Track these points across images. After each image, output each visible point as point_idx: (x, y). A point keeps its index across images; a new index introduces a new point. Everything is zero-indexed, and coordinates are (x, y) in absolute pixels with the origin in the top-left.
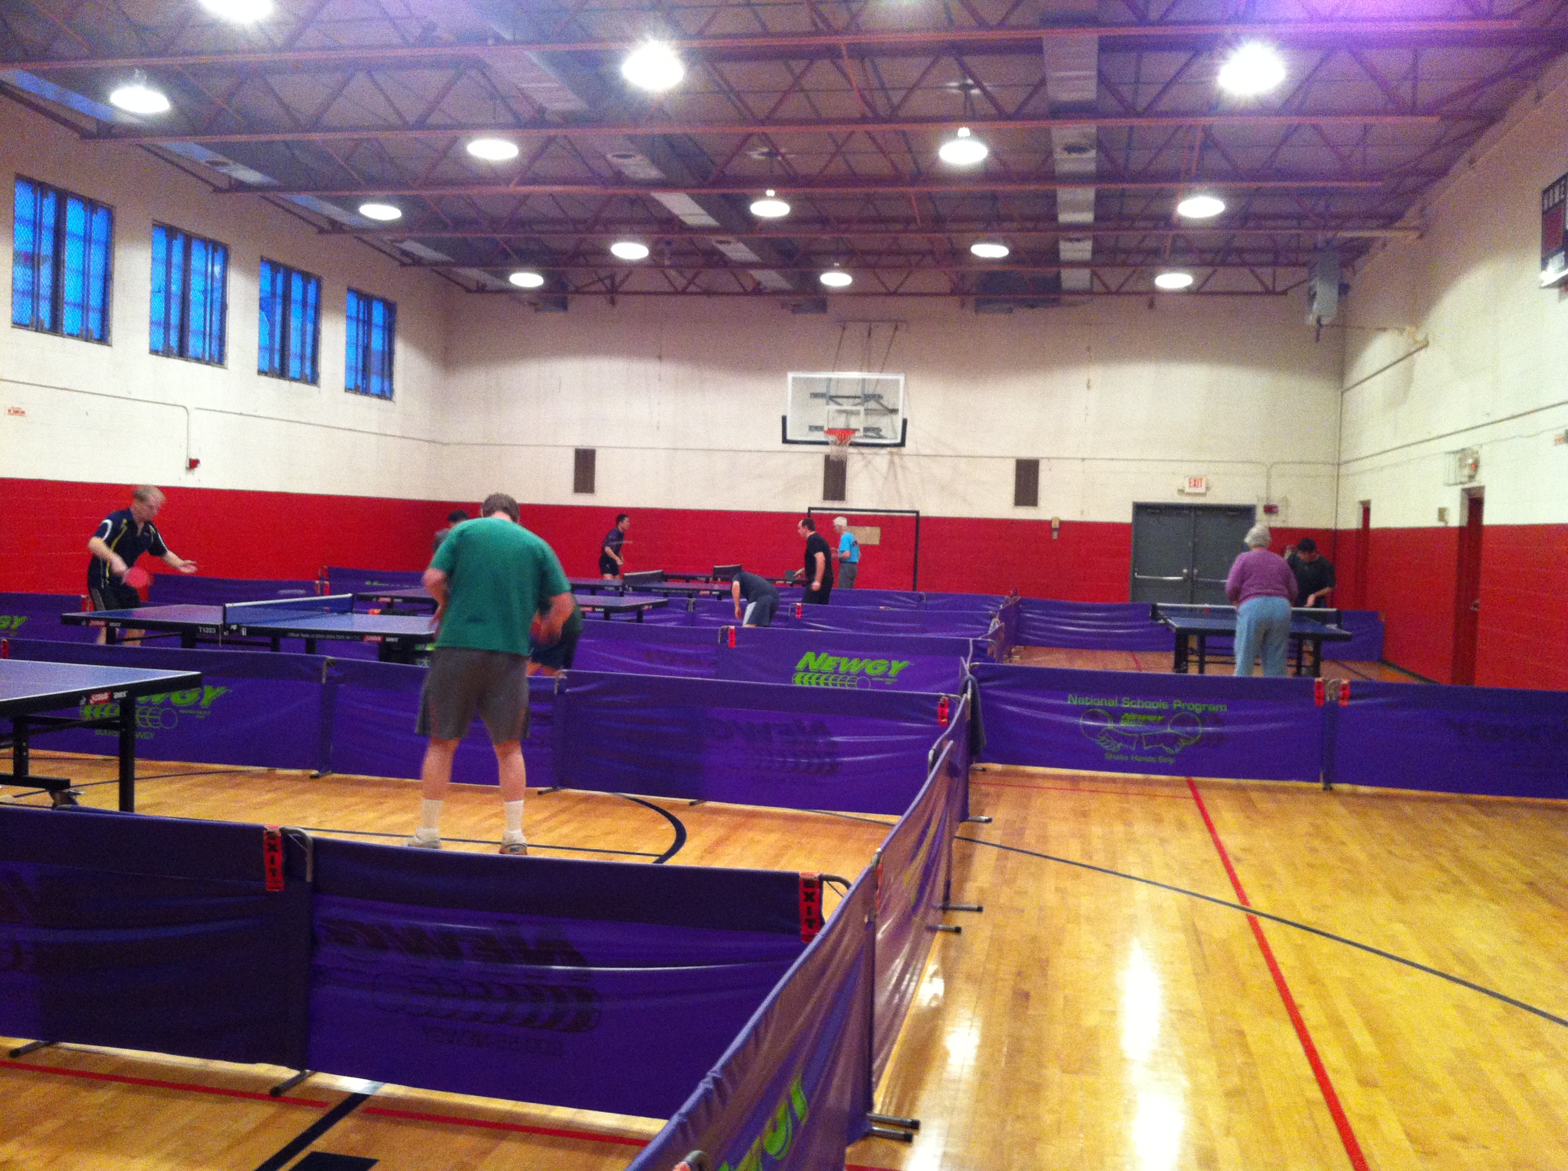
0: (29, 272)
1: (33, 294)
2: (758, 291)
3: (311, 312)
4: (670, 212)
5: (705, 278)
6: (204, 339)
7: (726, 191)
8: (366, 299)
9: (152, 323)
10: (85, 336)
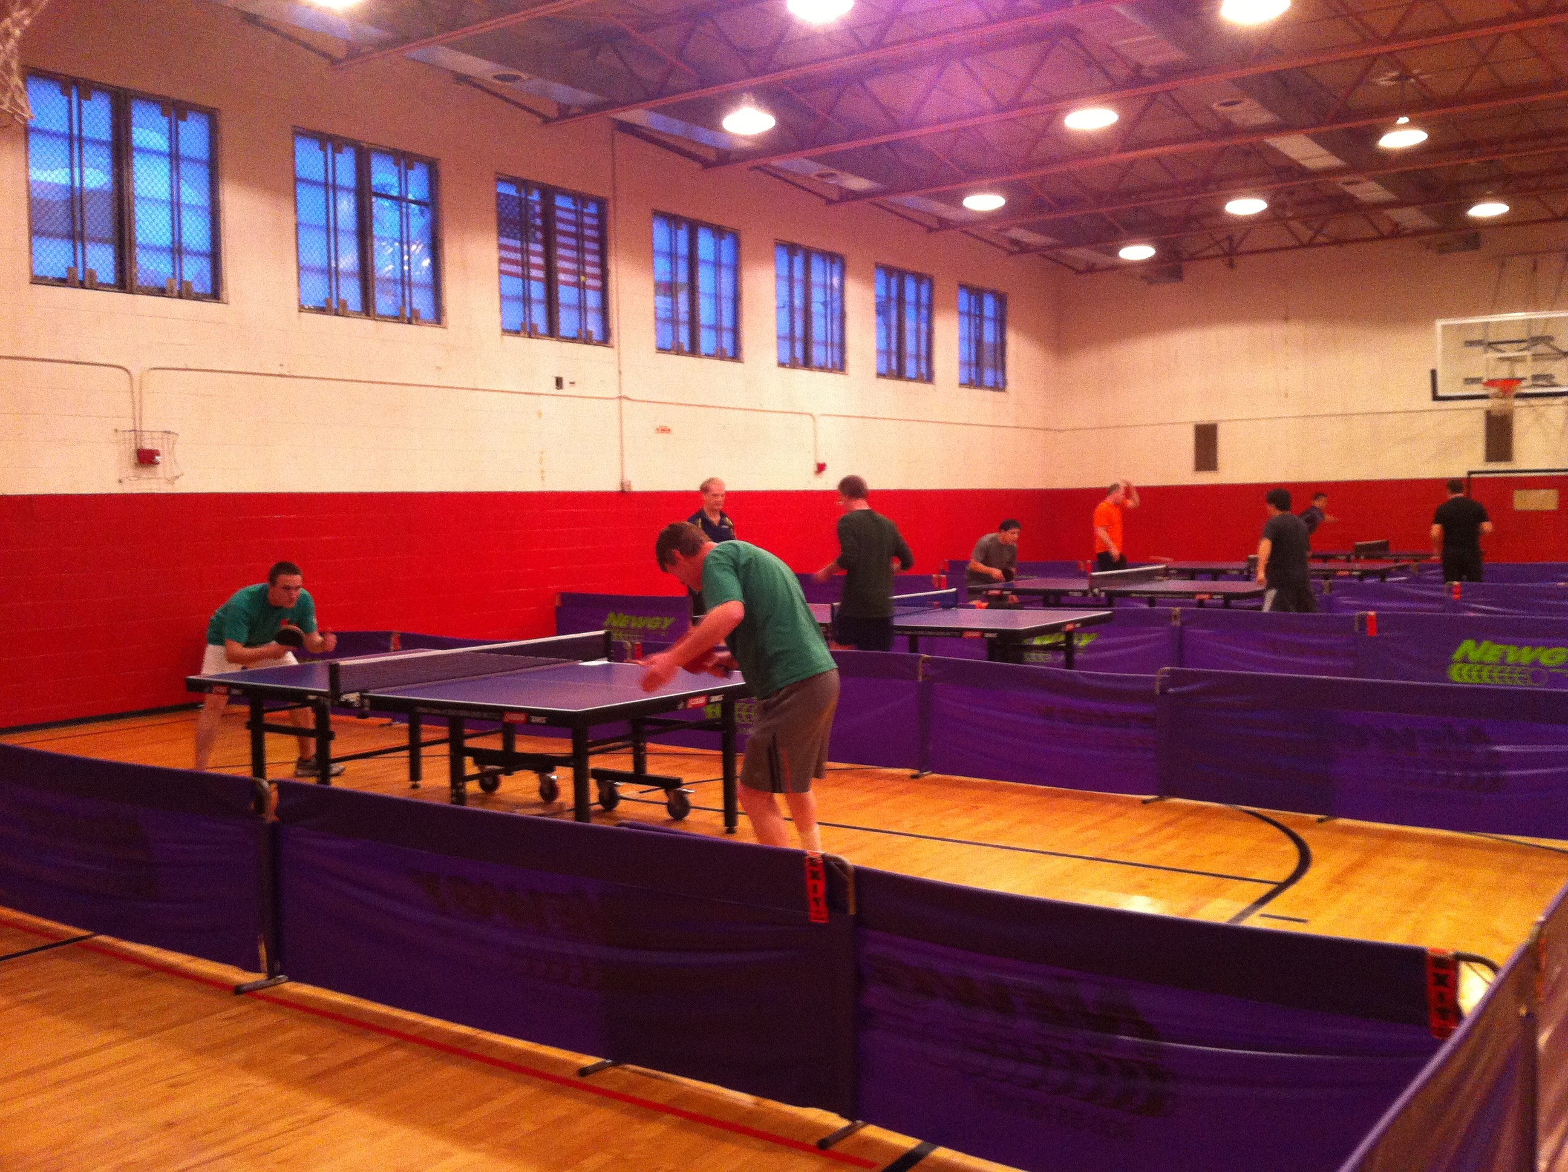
0: (669, 300)
1: (673, 321)
2: (1397, 233)
3: (924, 312)
4: (1287, 157)
5: (1333, 228)
6: (826, 349)
7: (1351, 125)
8: (977, 293)
9: (779, 337)
10: (719, 355)
